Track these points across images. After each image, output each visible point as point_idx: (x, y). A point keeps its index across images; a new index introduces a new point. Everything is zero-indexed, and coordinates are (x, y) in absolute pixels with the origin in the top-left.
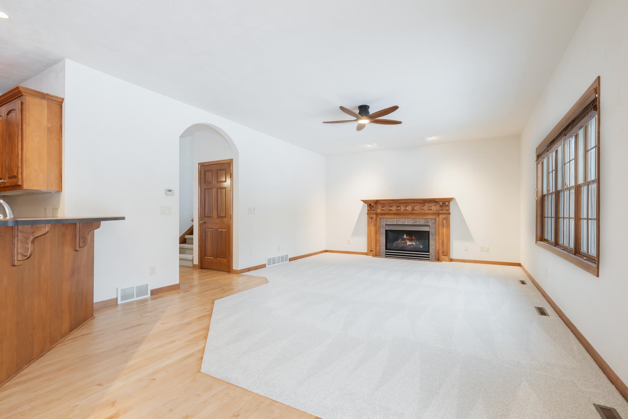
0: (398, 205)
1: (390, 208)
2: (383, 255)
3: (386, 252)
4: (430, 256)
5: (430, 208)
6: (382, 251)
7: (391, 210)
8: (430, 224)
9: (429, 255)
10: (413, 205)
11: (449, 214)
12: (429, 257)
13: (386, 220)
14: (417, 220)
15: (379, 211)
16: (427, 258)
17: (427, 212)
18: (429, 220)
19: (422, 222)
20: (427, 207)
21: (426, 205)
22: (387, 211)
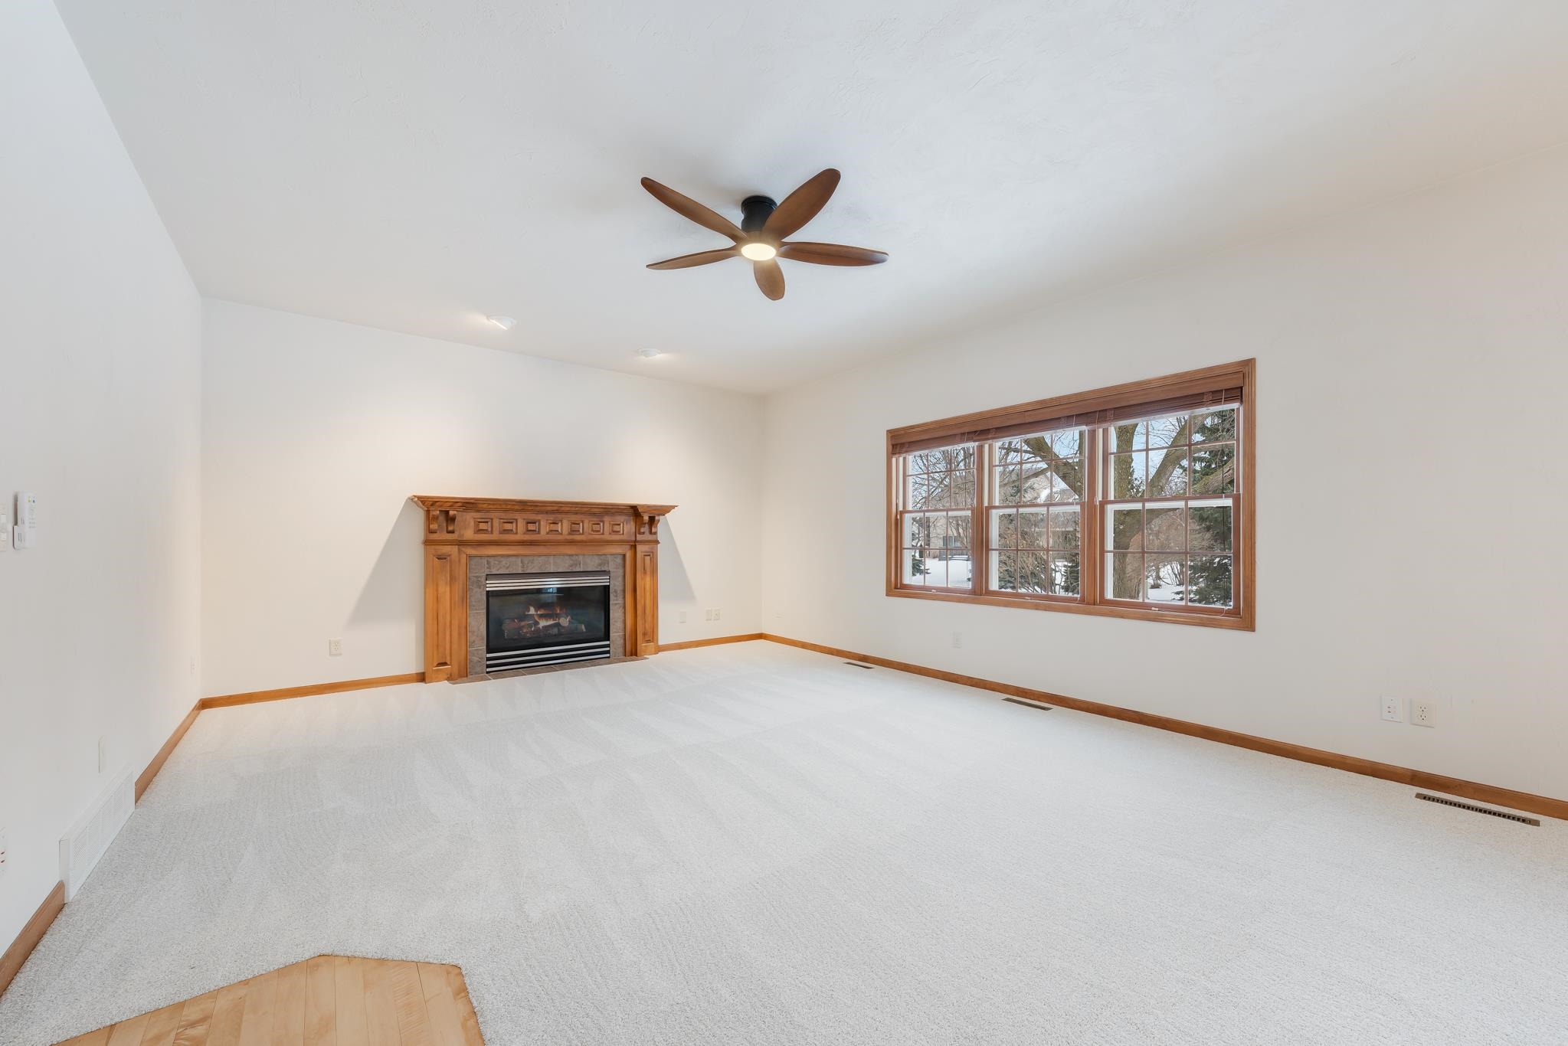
0: (532, 517)
1: (508, 526)
2: (478, 669)
3: (489, 659)
4: (612, 649)
5: (616, 528)
6: (475, 659)
7: (509, 531)
8: (611, 567)
9: (608, 646)
10: (574, 518)
11: (657, 542)
12: (608, 652)
13: (488, 563)
14: (581, 558)
15: (469, 534)
16: (603, 656)
17: (607, 537)
18: (610, 558)
19: (592, 564)
20: (607, 526)
21: (607, 519)
22: (495, 536)
